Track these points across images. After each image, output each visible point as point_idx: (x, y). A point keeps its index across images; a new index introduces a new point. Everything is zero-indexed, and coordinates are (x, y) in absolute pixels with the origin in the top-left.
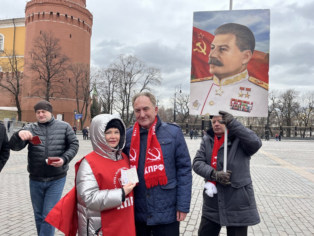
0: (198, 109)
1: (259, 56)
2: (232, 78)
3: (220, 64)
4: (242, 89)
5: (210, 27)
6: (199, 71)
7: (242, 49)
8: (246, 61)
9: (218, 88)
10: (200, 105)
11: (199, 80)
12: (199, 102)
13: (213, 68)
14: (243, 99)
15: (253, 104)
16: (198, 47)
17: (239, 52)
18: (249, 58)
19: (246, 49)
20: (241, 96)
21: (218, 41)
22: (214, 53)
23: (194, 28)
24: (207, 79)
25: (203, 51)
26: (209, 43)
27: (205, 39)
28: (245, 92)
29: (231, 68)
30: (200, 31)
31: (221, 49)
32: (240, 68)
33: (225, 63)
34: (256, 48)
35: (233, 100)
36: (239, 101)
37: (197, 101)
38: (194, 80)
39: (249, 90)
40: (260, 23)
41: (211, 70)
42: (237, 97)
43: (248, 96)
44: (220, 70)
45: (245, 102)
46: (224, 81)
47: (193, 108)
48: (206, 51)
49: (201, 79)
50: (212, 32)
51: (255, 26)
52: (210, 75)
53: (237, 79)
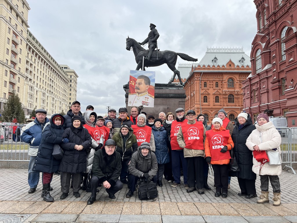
0: (131, 104)
1: (151, 87)
2: (143, 94)
3: (139, 89)
4: (146, 98)
5: (136, 76)
6: (132, 91)
7: (146, 84)
8: (147, 88)
9: (138, 97)
12: (131, 102)
13: (137, 90)
14: (146, 101)
15: (149, 103)
16: (131, 83)
17: (145, 85)
18: (148, 87)
19: (147, 84)
20: (146, 100)
21: (138, 81)
22: (137, 85)
23: (130, 76)
25: (133, 84)
26: (135, 82)
27: (134, 80)
28: (147, 99)
29: (142, 91)
30: (132, 77)
31: (139, 84)
32: (145, 91)
33: (140, 89)
34: (150, 84)
35: (143, 101)
36: (145, 102)
38: (130, 94)
39: (148, 98)
40: (152, 76)
41: (136, 91)
42: (144, 101)
43: (148, 100)
44: (139, 91)
45: (147, 102)
46: (140, 95)
48: (134, 84)
49: (132, 94)
50: (136, 78)
51: (151, 77)
52: (135, 93)
53: (144, 94)
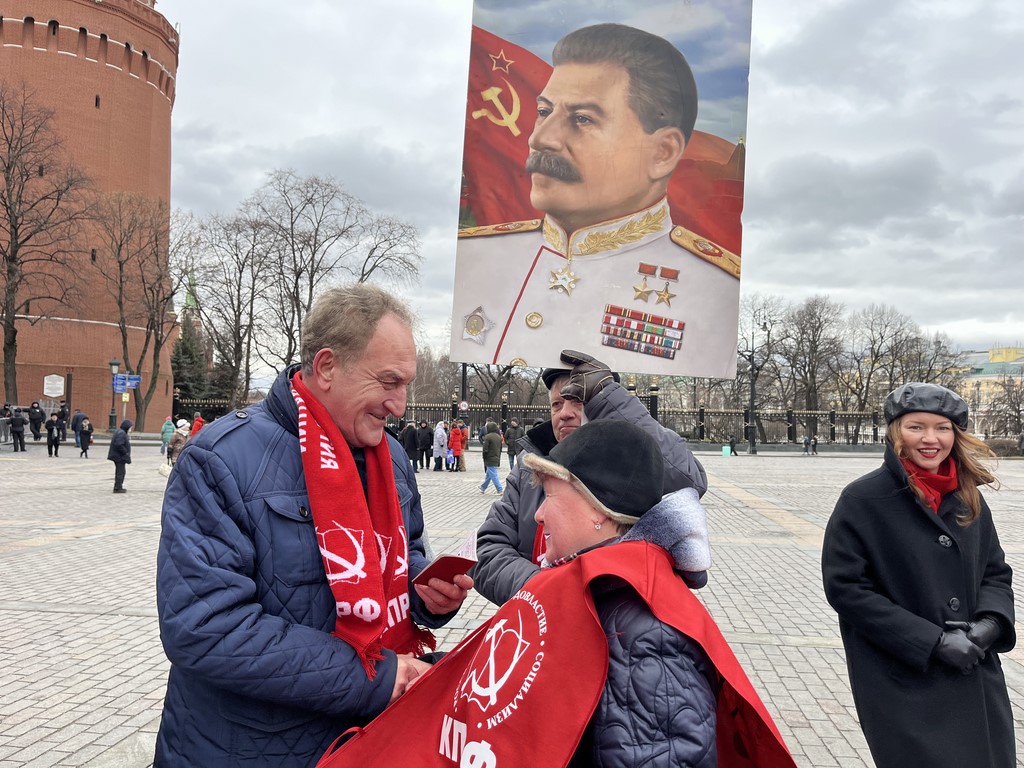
0: (482, 343)
1: (707, 154)
2: (613, 228)
3: (568, 173)
4: (647, 270)
5: (537, 31)
6: (491, 195)
7: (651, 121)
8: (662, 169)
9: (559, 264)
10: (493, 325)
11: (490, 229)
12: (489, 313)
13: (545, 186)
14: (651, 308)
15: (686, 327)
16: (490, 105)
17: (640, 134)
18: (677, 157)
19: (663, 125)
20: (644, 296)
21: (565, 85)
22: (548, 133)
23: (477, 33)
24: (522, 229)
25: (510, 121)
26: (531, 93)
27: (516, 77)
28: (657, 283)
29: (611, 192)
30: (499, 43)
31: (577, 118)
32: (644, 193)
33: (588, 169)
34: (701, 124)
35: (615, 311)
36: (636, 316)
37: (480, 309)
38: (472, 230)
39: (671, 275)
40: (713, 34)
41: (536, 196)
42: (630, 304)
43: (667, 298)
44: (570, 196)
45: (656, 320)
46: (581, 237)
47: (466, 335)
48: (518, 123)
49: (496, 229)
50: (545, 50)
51: (702, 41)
52: (531, 213)
53: (628, 234)
